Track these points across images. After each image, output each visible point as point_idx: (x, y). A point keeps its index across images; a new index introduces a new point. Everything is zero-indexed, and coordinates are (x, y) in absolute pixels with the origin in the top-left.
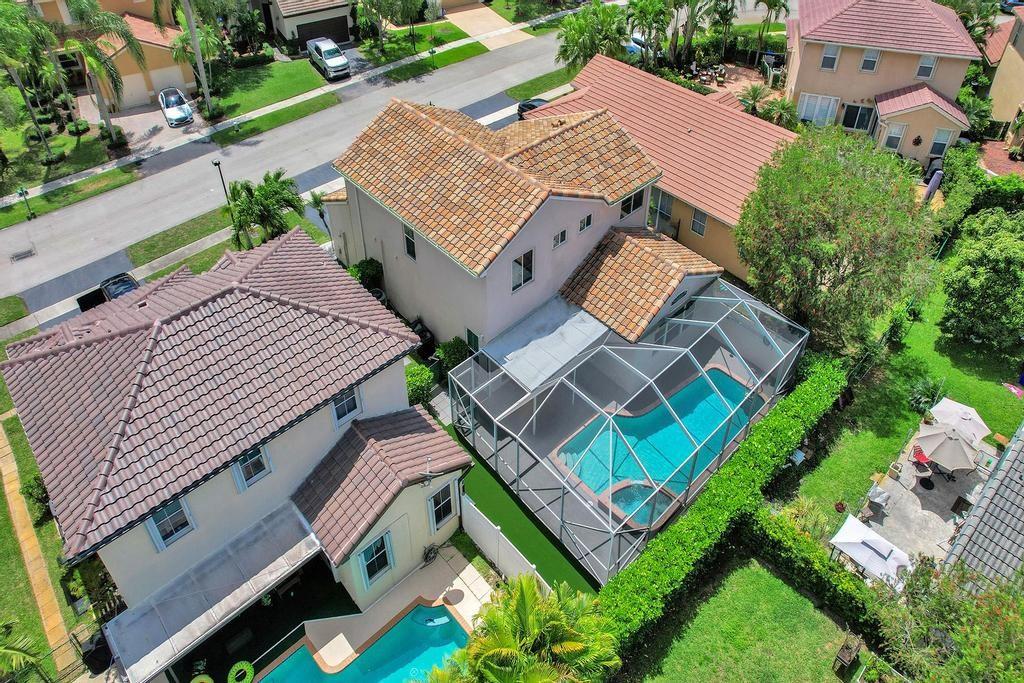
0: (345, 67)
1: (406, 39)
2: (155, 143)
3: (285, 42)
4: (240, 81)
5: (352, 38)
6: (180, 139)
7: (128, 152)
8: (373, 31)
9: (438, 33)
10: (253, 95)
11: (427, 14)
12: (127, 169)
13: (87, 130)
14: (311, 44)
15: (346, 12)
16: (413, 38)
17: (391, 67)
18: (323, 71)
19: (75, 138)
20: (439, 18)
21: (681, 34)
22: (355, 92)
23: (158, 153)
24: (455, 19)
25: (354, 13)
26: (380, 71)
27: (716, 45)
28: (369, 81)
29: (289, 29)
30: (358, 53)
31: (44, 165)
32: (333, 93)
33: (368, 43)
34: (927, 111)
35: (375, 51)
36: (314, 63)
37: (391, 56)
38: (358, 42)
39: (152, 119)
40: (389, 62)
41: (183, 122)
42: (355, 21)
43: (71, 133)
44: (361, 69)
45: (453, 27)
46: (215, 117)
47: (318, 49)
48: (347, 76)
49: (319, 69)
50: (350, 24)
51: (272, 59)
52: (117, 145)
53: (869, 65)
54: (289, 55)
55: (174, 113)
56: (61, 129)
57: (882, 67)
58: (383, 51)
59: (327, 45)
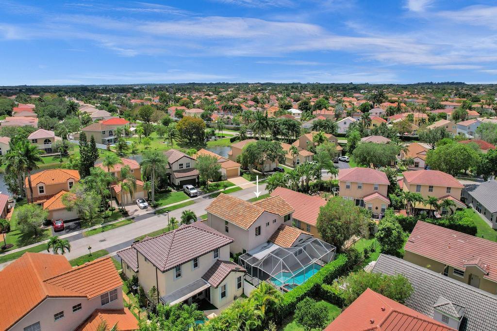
0: (196, 193)
1: (215, 186)
2: (136, 214)
3: (175, 186)
4: (161, 197)
5: (197, 185)
6: (144, 212)
7: (129, 216)
8: (204, 183)
9: (225, 184)
10: (166, 201)
11: (222, 178)
12: (129, 220)
13: (115, 209)
14: (185, 187)
15: (195, 177)
16: (218, 186)
17: (211, 194)
18: (189, 195)
19: (111, 212)
20: (225, 180)
21: (304, 181)
22: (200, 200)
23: (138, 216)
24: (230, 180)
25: (198, 178)
26: (207, 195)
27: (316, 186)
28: (204, 197)
29: (177, 182)
30: (199, 190)
31: (103, 218)
32: (193, 201)
33: (202, 187)
34: (377, 198)
35: (205, 189)
36: (185, 192)
37: (210, 191)
38: (199, 187)
39: (135, 207)
40: (210, 192)
41: (145, 207)
42: (198, 180)
43: (110, 210)
44: (201, 194)
45: (230, 182)
46: (155, 206)
47: (187, 188)
48: (196, 196)
49: (187, 194)
50: (197, 181)
51: (171, 191)
52: (125, 214)
53: (360, 187)
54: (176, 190)
55: (142, 205)
56: (107, 209)
57: (364, 187)
58: (208, 189)
59: (190, 186)
